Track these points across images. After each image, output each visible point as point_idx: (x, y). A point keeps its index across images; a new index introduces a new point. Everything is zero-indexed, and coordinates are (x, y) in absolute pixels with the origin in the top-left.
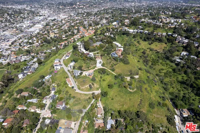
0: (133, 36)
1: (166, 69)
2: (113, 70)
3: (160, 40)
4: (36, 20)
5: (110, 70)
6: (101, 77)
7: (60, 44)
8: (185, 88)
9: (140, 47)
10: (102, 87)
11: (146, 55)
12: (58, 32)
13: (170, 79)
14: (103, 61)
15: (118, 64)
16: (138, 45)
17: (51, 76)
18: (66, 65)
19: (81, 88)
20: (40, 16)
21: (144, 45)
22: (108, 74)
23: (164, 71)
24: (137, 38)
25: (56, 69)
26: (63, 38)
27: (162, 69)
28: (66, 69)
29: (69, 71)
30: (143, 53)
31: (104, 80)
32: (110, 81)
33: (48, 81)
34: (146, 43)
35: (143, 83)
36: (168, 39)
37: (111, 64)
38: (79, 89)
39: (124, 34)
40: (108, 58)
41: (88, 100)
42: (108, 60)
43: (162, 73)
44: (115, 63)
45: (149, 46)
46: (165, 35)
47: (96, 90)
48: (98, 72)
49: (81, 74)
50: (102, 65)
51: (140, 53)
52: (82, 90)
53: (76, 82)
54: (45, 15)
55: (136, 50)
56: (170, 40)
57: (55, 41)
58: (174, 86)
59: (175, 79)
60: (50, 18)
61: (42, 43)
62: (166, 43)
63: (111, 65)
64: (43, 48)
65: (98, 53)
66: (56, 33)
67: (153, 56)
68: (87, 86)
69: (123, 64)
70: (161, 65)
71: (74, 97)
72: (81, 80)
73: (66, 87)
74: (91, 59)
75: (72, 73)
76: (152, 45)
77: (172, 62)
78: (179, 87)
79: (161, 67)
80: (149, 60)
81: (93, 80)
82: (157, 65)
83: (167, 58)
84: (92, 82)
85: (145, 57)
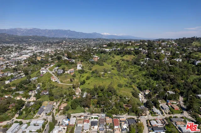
0: (109, 53)
1: (134, 70)
2: (91, 70)
3: (129, 53)
4: (24, 52)
5: (88, 70)
6: (81, 76)
7: (46, 65)
8: (147, 78)
9: (115, 59)
11: (119, 64)
12: (44, 57)
13: (137, 75)
14: (82, 65)
15: (95, 66)
16: (112, 58)
17: (37, 78)
18: (51, 70)
19: (63, 81)
20: (28, 50)
21: (118, 58)
22: (86, 73)
23: (133, 72)
24: (111, 55)
25: (42, 73)
26: (50, 60)
27: (131, 71)
28: (51, 72)
29: (53, 73)
30: (116, 63)
31: (83, 77)
33: (34, 81)
34: (119, 56)
35: (114, 75)
36: (135, 52)
38: (61, 82)
39: (101, 53)
41: (68, 89)
42: (87, 64)
43: (131, 73)
45: (121, 58)
46: (133, 50)
48: (78, 72)
49: (64, 72)
50: (82, 68)
51: (114, 63)
52: (64, 83)
53: (59, 79)
54: (32, 50)
55: (112, 62)
56: (137, 52)
57: (42, 63)
58: (140, 78)
59: (140, 75)
60: (37, 51)
61: (30, 63)
62: (134, 55)
63: (89, 67)
64: (29, 67)
65: (78, 60)
66: (43, 58)
67: (124, 64)
68: (69, 80)
69: (98, 66)
71: (57, 87)
72: (63, 76)
73: (50, 82)
74: (73, 63)
75: (56, 74)
76: (124, 57)
77: (139, 65)
78: (143, 78)
79: (130, 69)
80: (122, 67)
81: (74, 76)
82: (128, 69)
83: (135, 63)
84: (73, 77)
85: (119, 66)
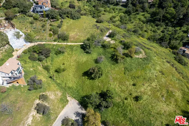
1: (118, 16)
2: (64, 38)
5: (55, 41)
8: (157, 25)
9: (61, 1)
10: (69, 88)
11: (77, 9)
13: (133, 24)
14: (21, 29)
23: (117, 19)
27: (114, 17)
30: (70, 7)
31: (59, 71)
32: (79, 65)
37: (48, 30)
40: (31, 19)
42: (34, 25)
43: (116, 21)
44: (56, 24)
47: (63, 107)
48: (28, 60)
50: (27, 41)
58: (145, 29)
59: (138, 22)
63: (50, 30)
67: (86, 7)
70: (107, 13)
77: (116, 5)
78: (151, 28)
82: (103, 15)
